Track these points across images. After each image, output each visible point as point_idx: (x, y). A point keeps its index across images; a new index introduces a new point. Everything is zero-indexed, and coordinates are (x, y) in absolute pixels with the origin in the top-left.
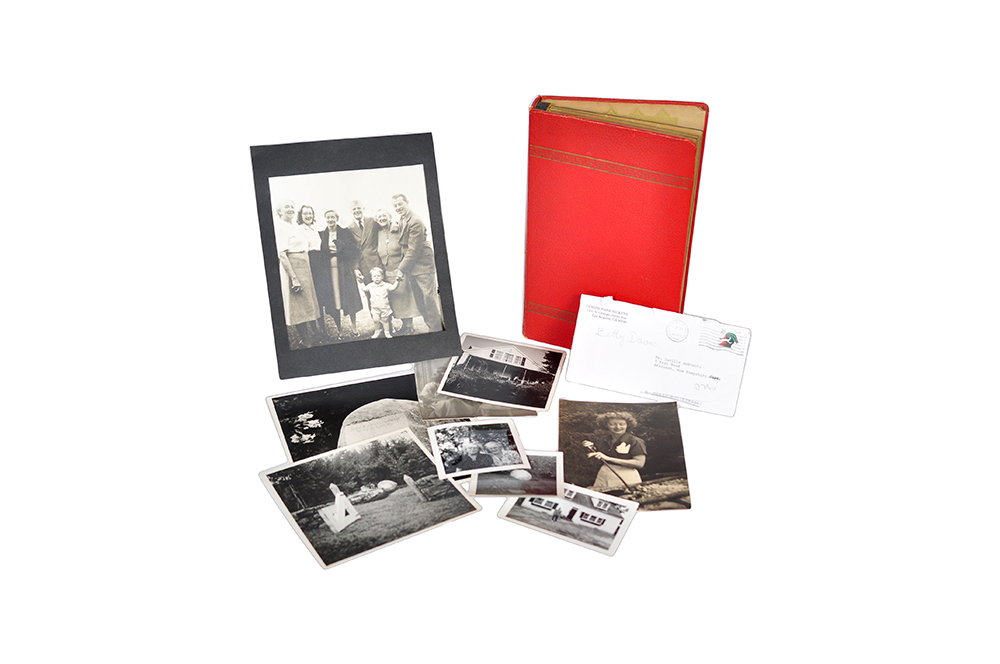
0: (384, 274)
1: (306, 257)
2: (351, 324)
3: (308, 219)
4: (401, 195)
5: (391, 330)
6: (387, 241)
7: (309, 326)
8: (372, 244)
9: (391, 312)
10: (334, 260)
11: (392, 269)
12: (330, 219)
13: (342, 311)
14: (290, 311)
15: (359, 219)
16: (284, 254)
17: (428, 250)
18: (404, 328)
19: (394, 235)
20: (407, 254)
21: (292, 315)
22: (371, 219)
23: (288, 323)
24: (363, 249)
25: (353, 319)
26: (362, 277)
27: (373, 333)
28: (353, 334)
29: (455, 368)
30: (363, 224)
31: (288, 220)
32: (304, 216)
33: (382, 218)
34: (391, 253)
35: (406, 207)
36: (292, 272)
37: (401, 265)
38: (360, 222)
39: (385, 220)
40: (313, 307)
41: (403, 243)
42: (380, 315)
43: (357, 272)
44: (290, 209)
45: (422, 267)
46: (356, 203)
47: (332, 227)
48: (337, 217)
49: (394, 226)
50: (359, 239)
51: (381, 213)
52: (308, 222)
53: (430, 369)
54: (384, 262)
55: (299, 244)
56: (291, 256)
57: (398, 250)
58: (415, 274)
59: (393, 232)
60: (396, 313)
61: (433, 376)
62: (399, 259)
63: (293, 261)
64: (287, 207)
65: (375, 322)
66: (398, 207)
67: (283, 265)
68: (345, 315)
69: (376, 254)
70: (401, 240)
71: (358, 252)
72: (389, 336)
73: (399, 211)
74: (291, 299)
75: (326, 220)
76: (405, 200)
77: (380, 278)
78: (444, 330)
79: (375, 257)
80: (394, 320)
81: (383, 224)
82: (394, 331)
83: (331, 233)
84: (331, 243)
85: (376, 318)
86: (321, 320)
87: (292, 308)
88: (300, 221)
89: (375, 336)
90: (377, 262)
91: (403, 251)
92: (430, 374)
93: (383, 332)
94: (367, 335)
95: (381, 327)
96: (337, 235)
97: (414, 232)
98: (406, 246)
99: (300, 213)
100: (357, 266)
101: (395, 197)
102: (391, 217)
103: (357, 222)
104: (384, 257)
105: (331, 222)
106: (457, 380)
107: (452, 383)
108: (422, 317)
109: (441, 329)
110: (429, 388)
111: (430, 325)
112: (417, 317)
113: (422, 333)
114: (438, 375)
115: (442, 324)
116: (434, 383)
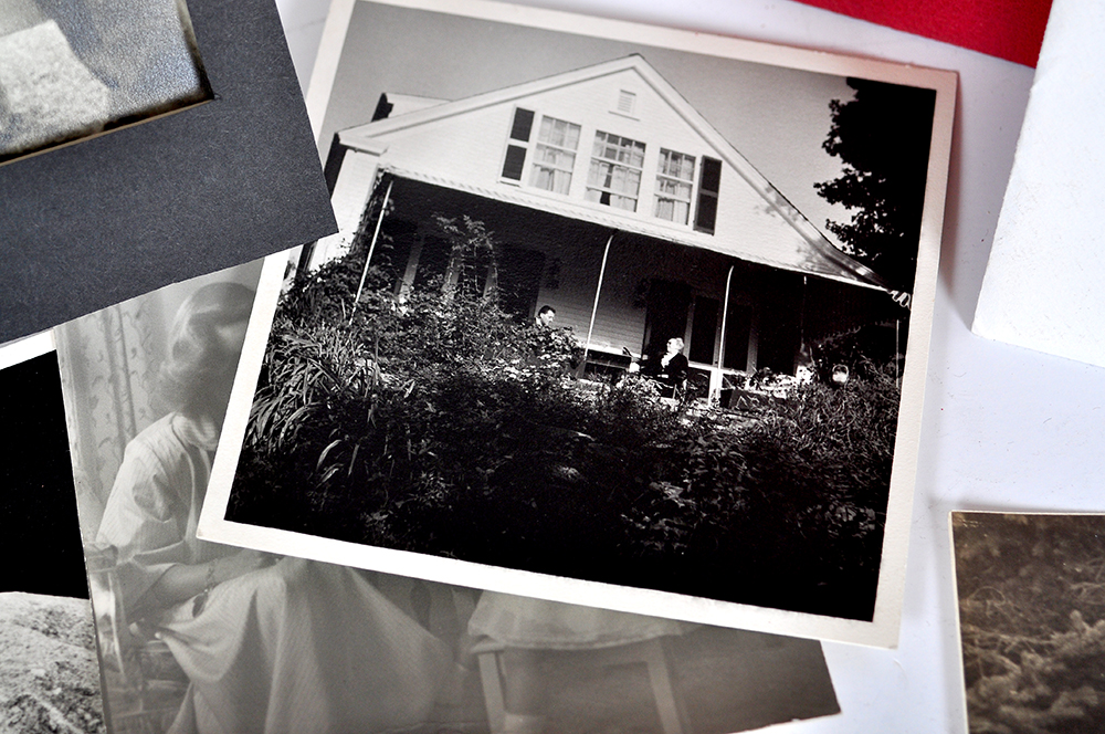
106: (319, 413)
107: (287, 446)
108: (51, 27)
109: (187, 83)
110: (152, 468)
111: (112, 69)
112: (22, 35)
113: (65, 127)
114: (198, 348)
115: (192, 49)
116: (180, 421)
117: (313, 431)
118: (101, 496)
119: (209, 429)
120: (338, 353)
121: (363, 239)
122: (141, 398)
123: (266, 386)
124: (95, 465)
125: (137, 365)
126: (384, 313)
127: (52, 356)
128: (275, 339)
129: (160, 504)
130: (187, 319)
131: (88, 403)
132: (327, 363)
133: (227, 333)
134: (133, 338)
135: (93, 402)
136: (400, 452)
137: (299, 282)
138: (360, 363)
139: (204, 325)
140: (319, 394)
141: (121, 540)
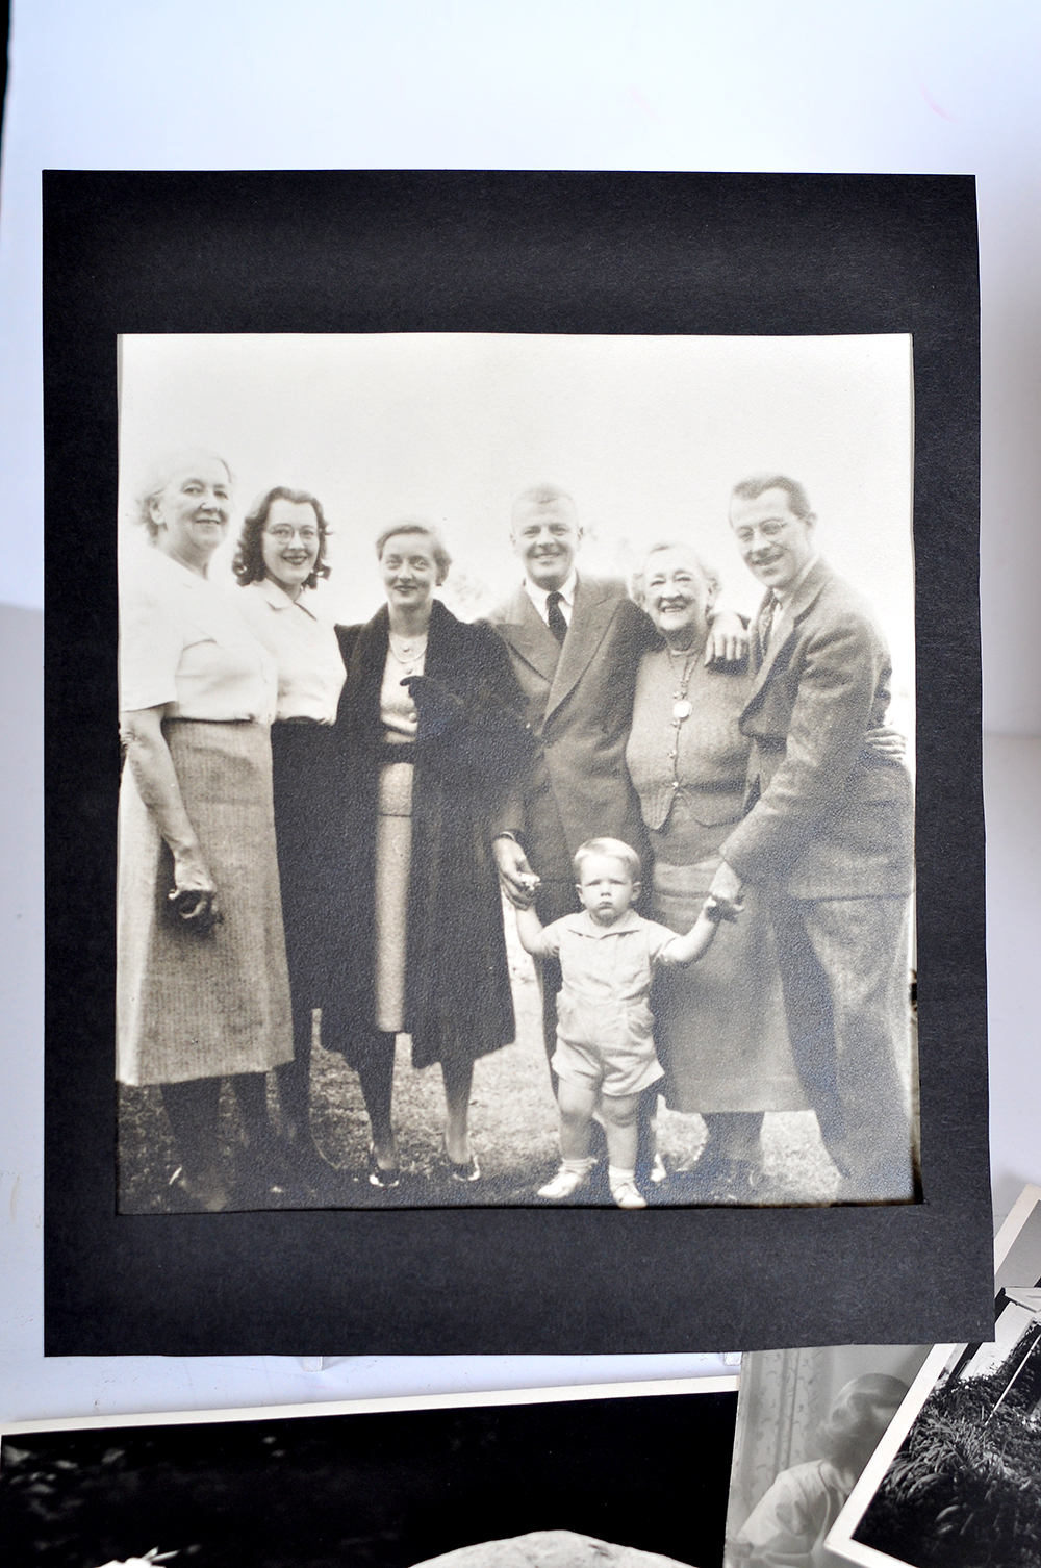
0: (643, 874)
1: (258, 750)
2: (441, 1110)
3: (291, 557)
4: (782, 483)
5: (642, 1166)
6: (682, 709)
7: (228, 1099)
8: (600, 719)
9: (656, 1072)
10: (398, 780)
11: (690, 854)
12: (405, 571)
13: (404, 1045)
14: (147, 1011)
15: (551, 584)
16: (152, 726)
17: (886, 776)
18: (713, 1162)
19: (718, 683)
20: (778, 785)
21: (151, 1036)
22: (610, 590)
23: (127, 1072)
24: (551, 737)
25: (458, 1086)
26: (530, 879)
27: (550, 1168)
28: (445, 1168)
29: (950, 1398)
30: (567, 613)
31: (193, 555)
32: (271, 544)
33: (669, 590)
34: (696, 770)
35: (800, 544)
36: (177, 818)
37: (739, 837)
38: (554, 599)
39: (681, 603)
40: (265, 1007)
41: (760, 726)
42: (598, 1083)
43: (509, 854)
44: (211, 501)
45: (844, 861)
46: (546, 497)
47: (408, 609)
48: (442, 561)
49: (725, 637)
50: (535, 685)
51: (666, 564)
52: (289, 573)
53: (821, 1382)
54: (654, 815)
55: (230, 679)
56: (182, 735)
57: (734, 760)
58: (802, 891)
59: (719, 666)
60: (683, 1082)
61: (829, 1426)
62: (727, 804)
63: (191, 761)
64: (195, 488)
65: (568, 1117)
66: (760, 542)
67: (140, 777)
68: (420, 1061)
69: (618, 768)
70: (754, 708)
71: (524, 751)
72: (628, 1195)
73: (761, 560)
74: (156, 954)
75: (379, 572)
76: (798, 507)
77: (619, 895)
78: (918, 1195)
79: (608, 786)
80: (664, 1118)
81: (668, 621)
82: (658, 1174)
83: (397, 642)
84: (393, 693)
85: (576, 1093)
86: (294, 1074)
87: (155, 998)
88: (252, 566)
89: (558, 1188)
90: (617, 809)
91: (754, 768)
92: (818, 1407)
93: (599, 1174)
94: (513, 1179)
95: (596, 1143)
96: (431, 654)
97: (827, 677)
98: (773, 744)
99: (256, 527)
100: (512, 818)
101: (749, 490)
102: (714, 587)
103: (540, 597)
104: (657, 786)
105: (406, 586)
106: (945, 1482)
107: (914, 1498)
108: (811, 1115)
109: (903, 1189)
110: (795, 1495)
111: (848, 1161)
112: (788, 1115)
113: (800, 1198)
114: (854, 1418)
115: (914, 1163)
116: (827, 1468)
117: (939, 1493)
118: (749, 1505)
119: (849, 1478)
120: (971, 1444)
121: (1009, 1367)
122: (799, 1442)
123: (906, 1451)
124: (749, 1481)
125: (801, 1418)
126: (1016, 1425)
127: (735, 1394)
128: (921, 1420)
129: (796, 1523)
130: (850, 1394)
131: (754, 1435)
132: (960, 1448)
133: (880, 1413)
134: (803, 1397)
135: (760, 1436)
136: (1007, 1528)
137: (950, 1385)
138: (988, 1456)
139: (862, 1402)
140: (949, 1468)
141: (759, 1540)
